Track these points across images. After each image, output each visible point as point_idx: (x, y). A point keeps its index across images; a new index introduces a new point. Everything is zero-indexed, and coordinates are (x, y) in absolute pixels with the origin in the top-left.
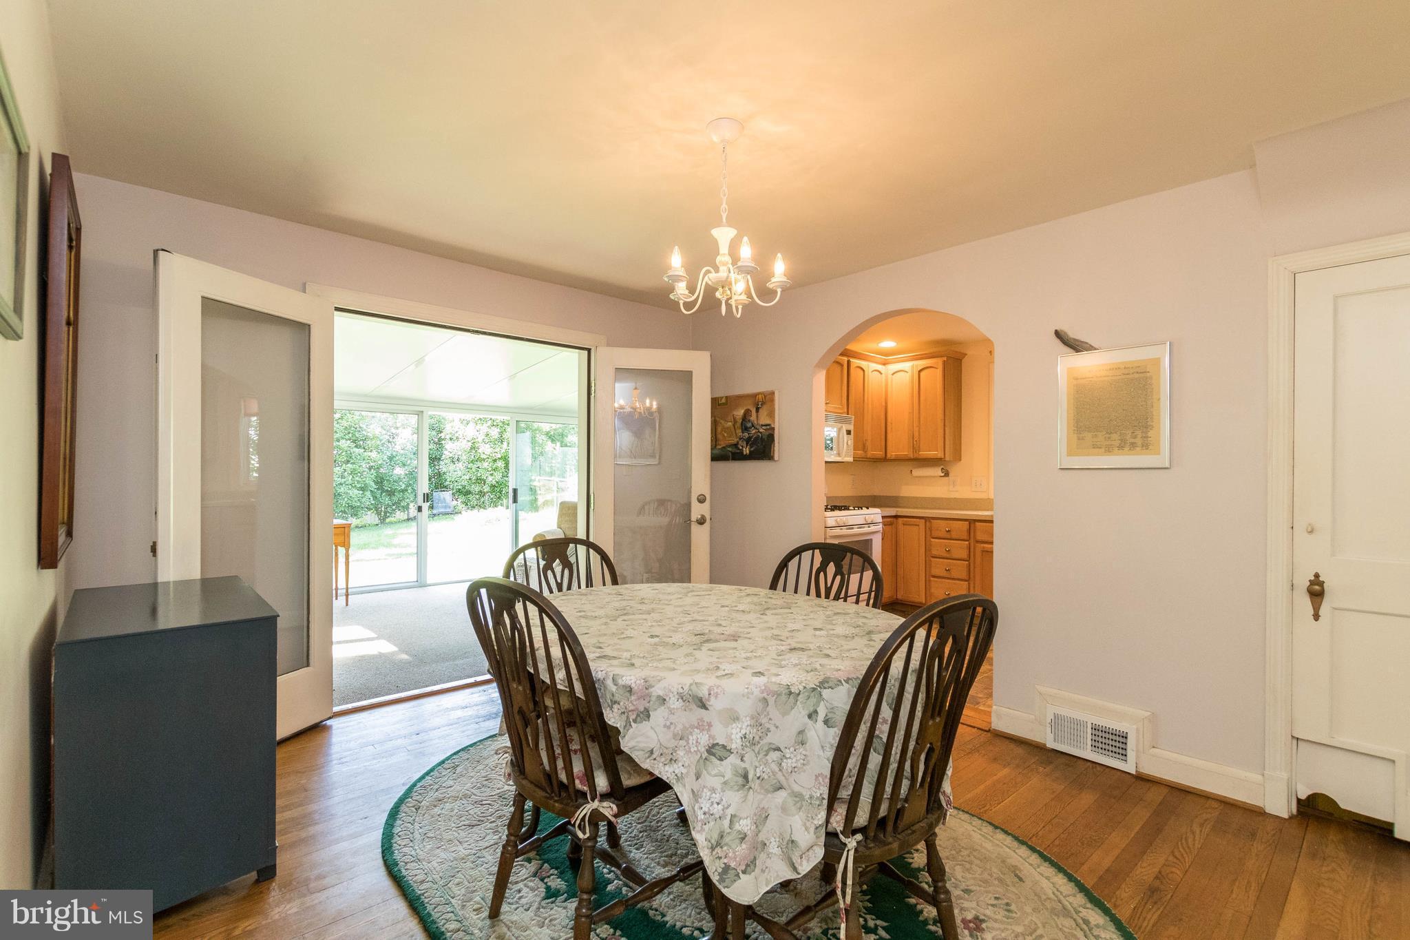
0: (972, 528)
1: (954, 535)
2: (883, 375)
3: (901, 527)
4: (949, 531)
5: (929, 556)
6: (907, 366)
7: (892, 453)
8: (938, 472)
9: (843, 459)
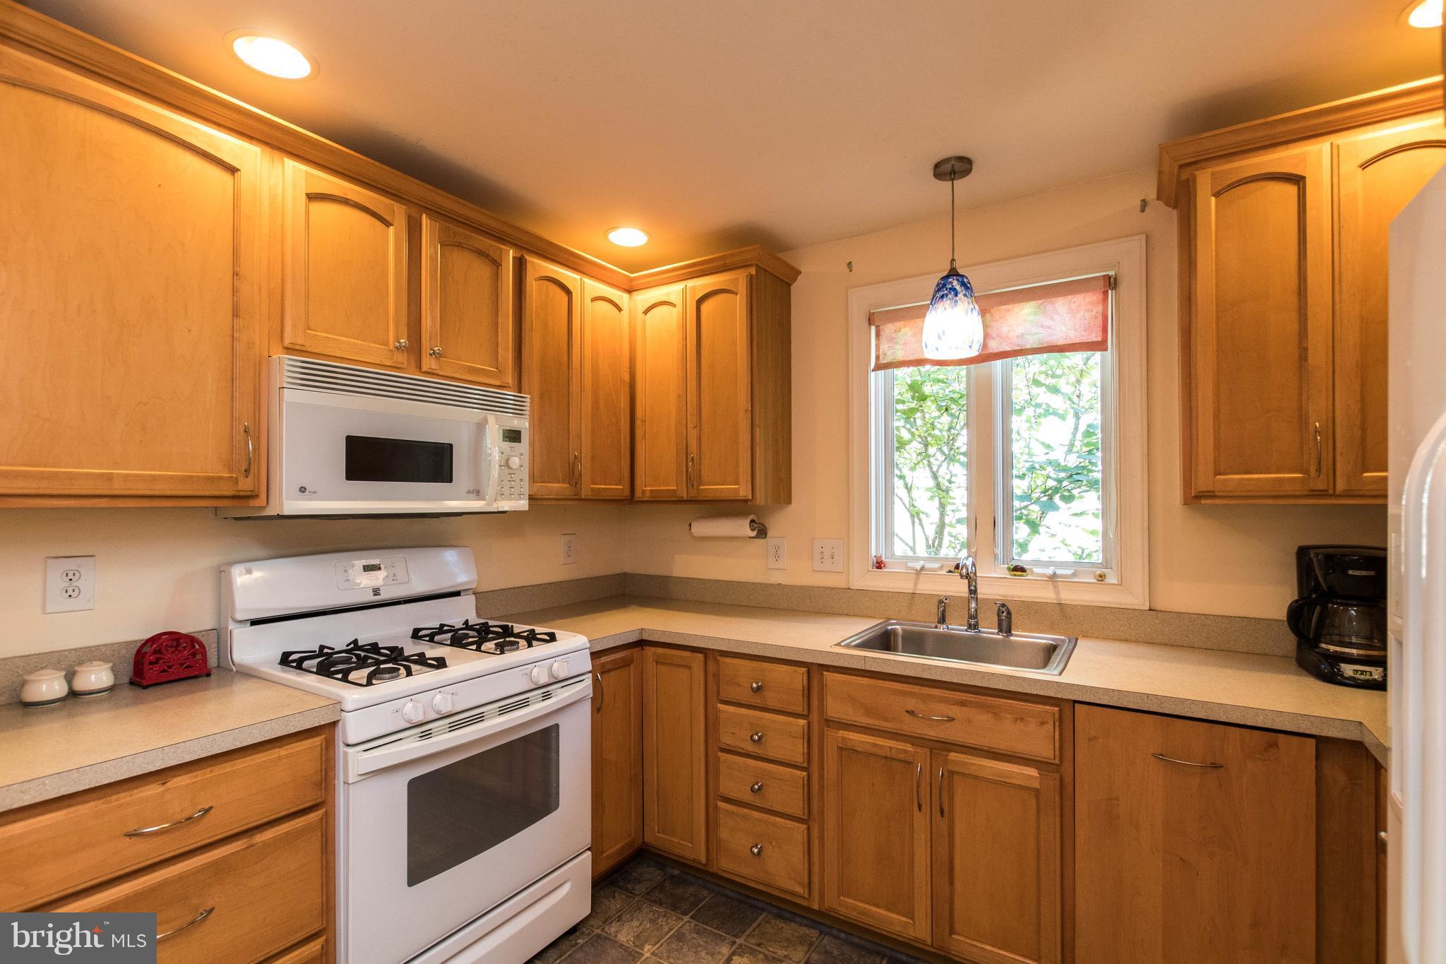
0: (815, 684)
1: (771, 699)
2: (625, 313)
3: (650, 667)
4: (759, 688)
5: (715, 748)
6: (673, 291)
7: (645, 487)
8: (742, 527)
9: (488, 505)
